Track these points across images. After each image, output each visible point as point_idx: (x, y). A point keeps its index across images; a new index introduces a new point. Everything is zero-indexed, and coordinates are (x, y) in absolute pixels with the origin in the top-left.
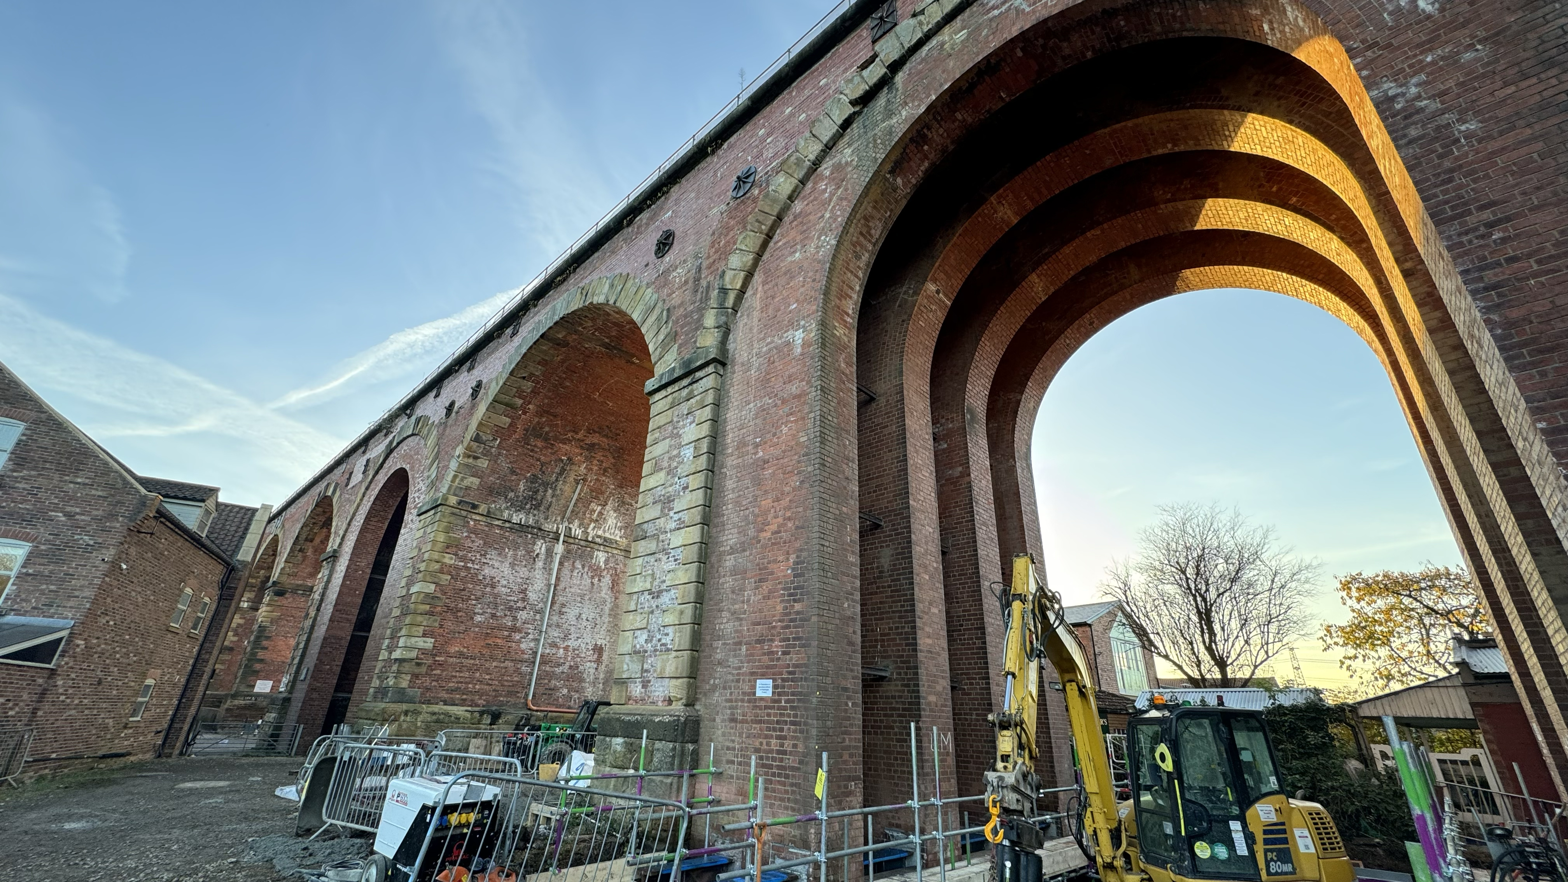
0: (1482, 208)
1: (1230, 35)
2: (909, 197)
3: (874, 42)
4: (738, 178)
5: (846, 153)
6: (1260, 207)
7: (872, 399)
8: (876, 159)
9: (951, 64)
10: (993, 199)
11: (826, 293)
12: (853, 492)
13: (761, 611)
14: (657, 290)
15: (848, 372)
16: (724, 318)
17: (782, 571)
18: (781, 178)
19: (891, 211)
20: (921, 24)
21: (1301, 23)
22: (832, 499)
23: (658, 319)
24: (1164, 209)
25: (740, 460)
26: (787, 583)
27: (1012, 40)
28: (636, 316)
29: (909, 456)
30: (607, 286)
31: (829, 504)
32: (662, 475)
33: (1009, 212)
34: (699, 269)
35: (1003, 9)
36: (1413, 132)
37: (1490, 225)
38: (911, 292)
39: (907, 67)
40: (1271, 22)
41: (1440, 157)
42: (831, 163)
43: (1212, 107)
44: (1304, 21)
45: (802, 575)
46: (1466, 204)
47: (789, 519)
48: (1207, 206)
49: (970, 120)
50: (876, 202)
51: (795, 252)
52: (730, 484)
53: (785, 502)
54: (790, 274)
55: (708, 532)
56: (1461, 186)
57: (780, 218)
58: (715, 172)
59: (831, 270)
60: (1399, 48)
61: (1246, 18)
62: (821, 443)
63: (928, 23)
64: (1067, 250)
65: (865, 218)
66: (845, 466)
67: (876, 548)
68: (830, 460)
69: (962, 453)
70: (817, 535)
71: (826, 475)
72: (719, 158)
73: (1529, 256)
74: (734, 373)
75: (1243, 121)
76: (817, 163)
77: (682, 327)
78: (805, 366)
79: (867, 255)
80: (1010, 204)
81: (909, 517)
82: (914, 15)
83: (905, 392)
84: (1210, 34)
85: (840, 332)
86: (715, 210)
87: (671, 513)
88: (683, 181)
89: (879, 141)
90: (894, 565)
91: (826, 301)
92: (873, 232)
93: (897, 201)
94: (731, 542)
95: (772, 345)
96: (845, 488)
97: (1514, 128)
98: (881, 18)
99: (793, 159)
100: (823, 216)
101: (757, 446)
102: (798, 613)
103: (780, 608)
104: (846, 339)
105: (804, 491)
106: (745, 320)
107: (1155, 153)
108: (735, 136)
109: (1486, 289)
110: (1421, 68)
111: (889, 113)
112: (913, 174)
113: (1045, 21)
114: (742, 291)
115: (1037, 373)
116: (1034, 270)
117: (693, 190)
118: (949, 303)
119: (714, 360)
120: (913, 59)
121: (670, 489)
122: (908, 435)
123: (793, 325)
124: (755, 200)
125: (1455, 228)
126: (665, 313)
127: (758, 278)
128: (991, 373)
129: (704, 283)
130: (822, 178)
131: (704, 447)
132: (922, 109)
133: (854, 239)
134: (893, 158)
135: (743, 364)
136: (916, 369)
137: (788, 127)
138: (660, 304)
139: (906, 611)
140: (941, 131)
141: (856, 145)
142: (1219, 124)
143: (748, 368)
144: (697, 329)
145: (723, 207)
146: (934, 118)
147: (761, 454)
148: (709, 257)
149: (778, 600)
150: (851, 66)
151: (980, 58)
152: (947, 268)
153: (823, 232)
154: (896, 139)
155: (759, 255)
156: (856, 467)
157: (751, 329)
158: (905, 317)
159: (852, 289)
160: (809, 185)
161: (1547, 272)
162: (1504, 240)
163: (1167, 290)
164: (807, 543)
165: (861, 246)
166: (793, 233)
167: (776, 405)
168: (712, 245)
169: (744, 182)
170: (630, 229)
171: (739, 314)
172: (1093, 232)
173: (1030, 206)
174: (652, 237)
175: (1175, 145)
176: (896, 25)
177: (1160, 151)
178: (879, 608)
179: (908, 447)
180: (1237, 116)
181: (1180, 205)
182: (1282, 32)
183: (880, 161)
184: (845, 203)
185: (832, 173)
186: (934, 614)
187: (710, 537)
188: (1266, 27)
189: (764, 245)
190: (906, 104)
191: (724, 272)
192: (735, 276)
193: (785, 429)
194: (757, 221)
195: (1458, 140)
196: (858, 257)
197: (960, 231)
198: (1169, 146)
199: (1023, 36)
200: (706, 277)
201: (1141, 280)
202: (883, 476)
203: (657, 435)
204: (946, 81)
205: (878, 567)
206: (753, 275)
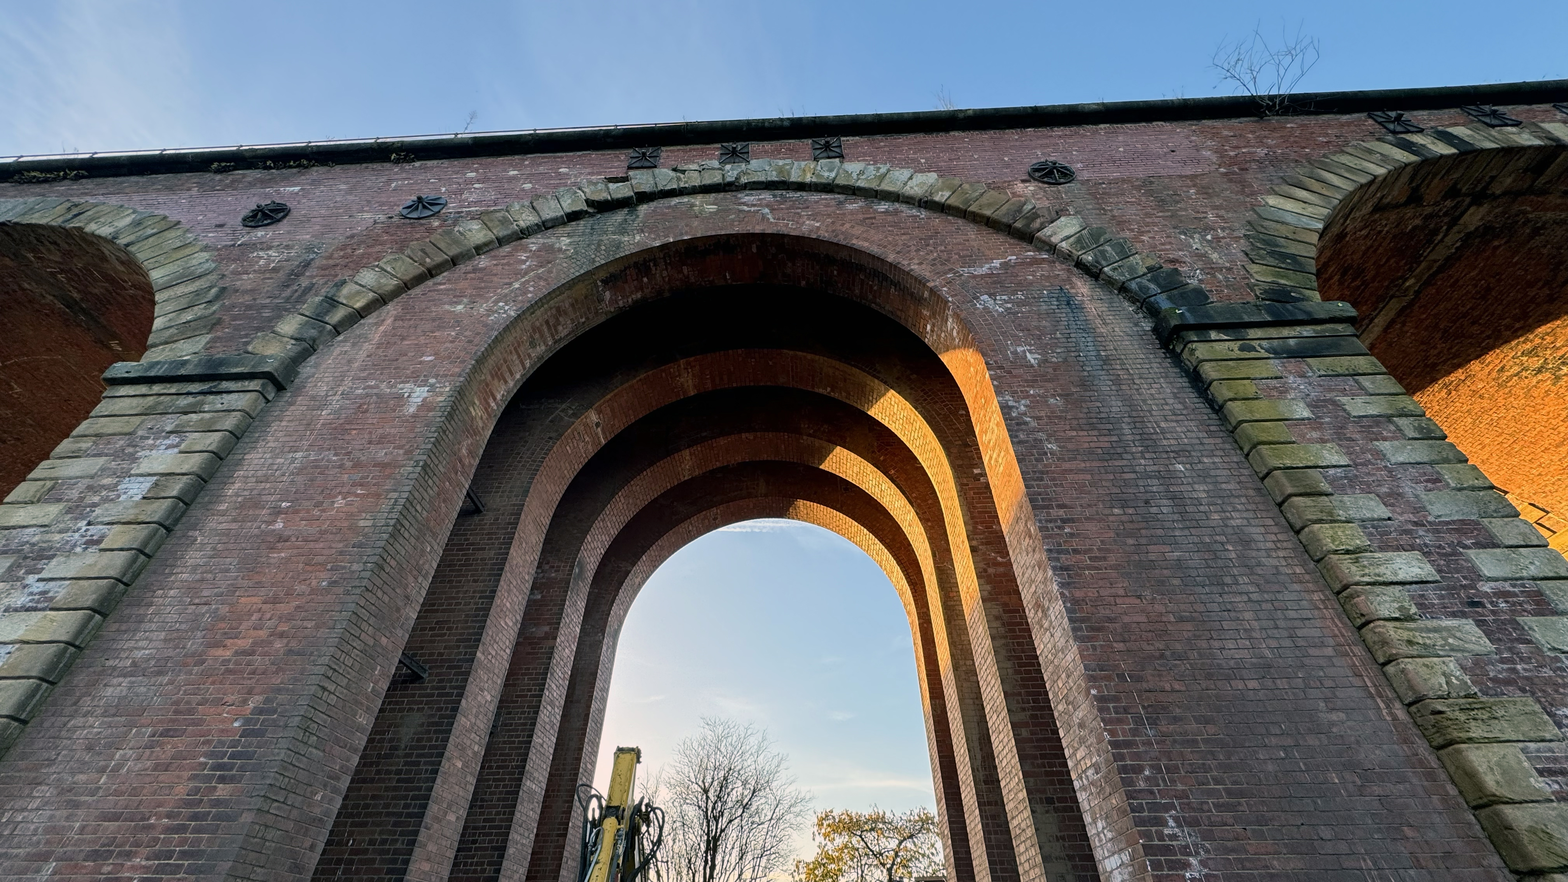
0: (1060, 506)
1: (903, 323)
2: (610, 316)
3: (630, 168)
4: (420, 199)
5: (563, 240)
6: (870, 468)
7: (477, 511)
8: (594, 261)
9: (696, 223)
10: (682, 362)
11: (480, 361)
12: (407, 619)
13: (135, 792)
14: (219, 260)
15: (467, 462)
16: (313, 333)
17: (223, 721)
18: (475, 226)
19: (587, 319)
20: (679, 179)
21: (955, 334)
22: (372, 621)
23: (197, 293)
24: (806, 440)
25: (234, 526)
26: (222, 743)
27: (753, 235)
28: (156, 275)
29: (499, 593)
30: (128, 220)
31: (364, 626)
32: (53, 510)
33: (690, 382)
34: (307, 264)
35: (752, 209)
36: (1022, 436)
37: (1064, 521)
38: (571, 412)
39: (653, 205)
40: (933, 326)
41: (1037, 460)
42: (541, 241)
43: (869, 373)
44: (958, 333)
45: (260, 733)
46: (1050, 500)
47: (282, 635)
48: (834, 453)
49: (693, 280)
50: (576, 301)
51: (458, 303)
52: (194, 557)
53: (284, 608)
54: (440, 323)
55: (99, 627)
56: (1047, 487)
57: (454, 262)
58: (390, 181)
59: (496, 341)
60: (1015, 377)
61: (918, 314)
62: (392, 535)
63: (686, 182)
64: (722, 441)
65: (558, 309)
66: (411, 579)
67: (401, 710)
68: (393, 563)
69: (555, 609)
70: (323, 670)
71: (379, 582)
72: (402, 169)
73: (1086, 552)
74: (291, 404)
75: (884, 394)
76: (525, 233)
77: (235, 318)
78: (412, 430)
79: (543, 348)
80: (693, 375)
81: (468, 674)
82: (675, 170)
83: (523, 517)
84: (890, 315)
85: (477, 412)
86: (366, 216)
87: (31, 579)
88: (338, 168)
89: (603, 248)
90: (419, 740)
91: (475, 370)
92: (560, 328)
93: (596, 313)
94: (139, 654)
95: (375, 391)
96: (398, 610)
97: (1075, 459)
98: (644, 154)
99: (498, 215)
100: (510, 284)
101: (277, 512)
102: (217, 803)
103: (181, 791)
104: (481, 424)
105: (329, 598)
106: (347, 347)
107: (816, 390)
108: (435, 162)
109: (1061, 568)
110: (1027, 397)
111: (622, 230)
112: (623, 297)
113: (783, 236)
114: (360, 314)
115: (653, 551)
116: (689, 447)
117: (347, 183)
118: (603, 442)
119: (268, 376)
120: (662, 201)
121: (57, 537)
122: (507, 568)
123: (417, 378)
124: (430, 230)
125: (1043, 516)
126: (214, 291)
127: (391, 309)
128: (614, 532)
129: (305, 282)
130: (525, 249)
131: (175, 488)
132: (657, 243)
133: (538, 324)
134: (612, 270)
135: (313, 398)
136: (544, 496)
137: (506, 186)
138: (213, 277)
139: (409, 815)
140: (665, 273)
141: (576, 239)
142: (868, 388)
143: (321, 403)
144: (258, 329)
145: (382, 218)
146: (664, 258)
147: (279, 525)
148: (330, 257)
149: (186, 774)
150: (599, 173)
151: (723, 233)
152: (615, 404)
153: (504, 298)
154: (622, 254)
155: (406, 286)
156: (426, 584)
157: (349, 362)
158: (553, 435)
159: (512, 374)
160: (507, 249)
161: (1096, 568)
162: (1072, 535)
163: (780, 512)
164: (296, 680)
165: (542, 336)
166: (463, 284)
167: (341, 466)
168: (344, 247)
169: (424, 207)
170: (218, 177)
171: (341, 338)
172: (747, 435)
173: (709, 386)
174: (250, 202)
175: (832, 390)
176: (655, 167)
177: (821, 391)
178: (367, 806)
179: (502, 583)
180: (883, 387)
181: (817, 443)
182: (939, 336)
183: (597, 264)
184: (542, 283)
185: (539, 250)
186: (449, 822)
187: (95, 637)
188: (929, 327)
189: (419, 279)
190: (642, 231)
191: (344, 282)
192: (358, 293)
193: (340, 502)
194: (423, 251)
195: (1046, 454)
196: (533, 345)
197: (642, 376)
198: (829, 389)
199: (762, 236)
200: (312, 277)
201: (766, 496)
202: (453, 611)
203: (85, 445)
204: (687, 233)
205: (391, 740)
206: (385, 303)
